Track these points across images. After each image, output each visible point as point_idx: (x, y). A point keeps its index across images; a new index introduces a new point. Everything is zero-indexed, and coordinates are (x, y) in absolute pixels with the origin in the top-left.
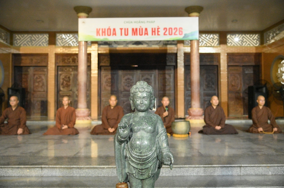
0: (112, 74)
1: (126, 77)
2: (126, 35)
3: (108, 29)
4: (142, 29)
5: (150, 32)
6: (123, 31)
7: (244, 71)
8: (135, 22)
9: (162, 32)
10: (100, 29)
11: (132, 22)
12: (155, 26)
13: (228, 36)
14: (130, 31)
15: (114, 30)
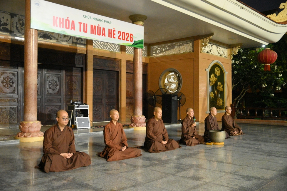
2: (85, 31)
3: (66, 20)
4: (100, 27)
5: (107, 32)
6: (82, 25)
8: (94, 19)
9: (117, 35)
10: (57, 18)
11: (91, 18)
12: (111, 27)
14: (89, 28)
15: (73, 22)
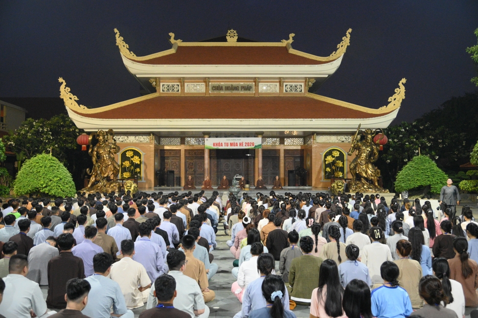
0: (217, 161)
1: (226, 163)
2: (228, 146)
4: (235, 143)
5: (238, 144)
6: (226, 144)
7: (294, 160)
9: (244, 144)
12: (241, 142)
13: (285, 139)
14: (229, 144)
